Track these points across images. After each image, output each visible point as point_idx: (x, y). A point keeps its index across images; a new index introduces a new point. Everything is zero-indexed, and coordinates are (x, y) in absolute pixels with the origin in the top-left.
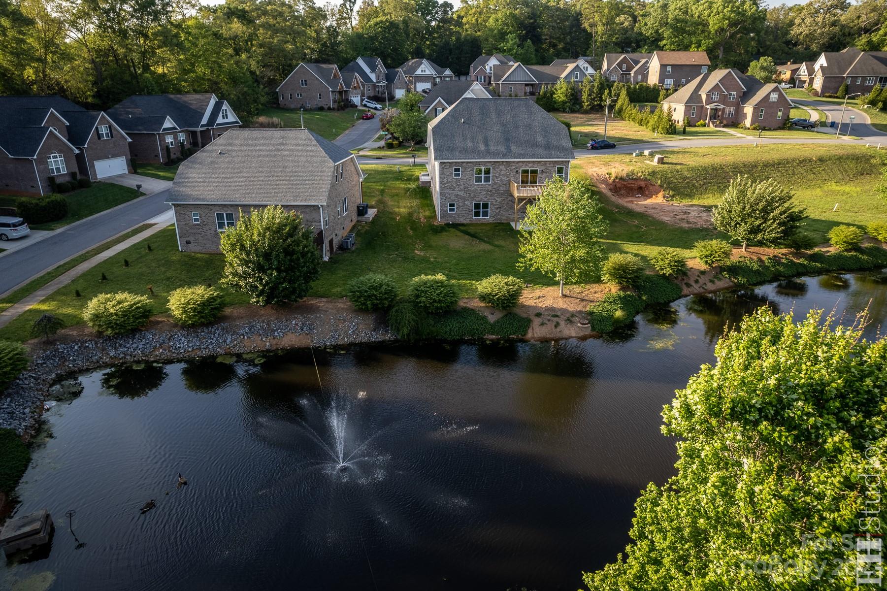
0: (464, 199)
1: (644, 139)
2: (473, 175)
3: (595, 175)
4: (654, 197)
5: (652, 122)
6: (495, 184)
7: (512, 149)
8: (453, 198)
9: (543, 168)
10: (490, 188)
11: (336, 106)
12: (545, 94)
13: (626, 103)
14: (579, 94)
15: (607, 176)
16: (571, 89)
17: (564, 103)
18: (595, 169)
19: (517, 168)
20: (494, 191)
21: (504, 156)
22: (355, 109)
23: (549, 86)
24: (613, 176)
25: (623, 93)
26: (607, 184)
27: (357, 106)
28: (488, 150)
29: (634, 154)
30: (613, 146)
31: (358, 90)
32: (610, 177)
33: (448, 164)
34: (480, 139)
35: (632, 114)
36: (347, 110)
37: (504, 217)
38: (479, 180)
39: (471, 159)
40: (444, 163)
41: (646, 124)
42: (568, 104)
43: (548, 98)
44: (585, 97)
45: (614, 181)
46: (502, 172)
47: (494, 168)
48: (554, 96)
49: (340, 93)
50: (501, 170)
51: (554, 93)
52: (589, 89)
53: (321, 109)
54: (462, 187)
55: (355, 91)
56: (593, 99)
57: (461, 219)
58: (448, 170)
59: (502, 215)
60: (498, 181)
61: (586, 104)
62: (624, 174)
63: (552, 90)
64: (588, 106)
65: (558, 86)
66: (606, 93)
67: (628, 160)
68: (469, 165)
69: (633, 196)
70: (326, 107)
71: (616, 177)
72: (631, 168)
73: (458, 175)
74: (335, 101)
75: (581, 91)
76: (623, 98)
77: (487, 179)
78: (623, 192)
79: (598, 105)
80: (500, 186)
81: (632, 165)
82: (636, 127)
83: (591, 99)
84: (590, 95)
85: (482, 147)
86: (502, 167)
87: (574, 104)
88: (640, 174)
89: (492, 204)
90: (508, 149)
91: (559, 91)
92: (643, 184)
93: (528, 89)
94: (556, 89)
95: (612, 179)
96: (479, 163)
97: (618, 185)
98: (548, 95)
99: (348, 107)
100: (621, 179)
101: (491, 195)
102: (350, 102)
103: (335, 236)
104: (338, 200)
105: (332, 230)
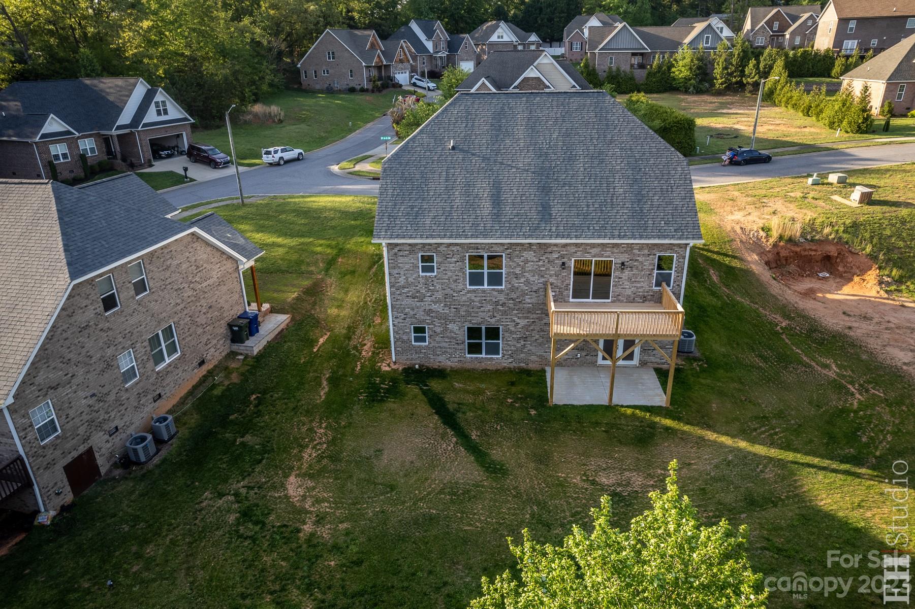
0: (445, 319)
1: (818, 143)
2: (462, 270)
3: (739, 231)
4: (856, 279)
5: (828, 112)
6: (513, 289)
7: (554, 212)
8: (421, 315)
9: (624, 258)
10: (502, 298)
11: (370, 87)
12: (660, 67)
13: (783, 80)
14: (709, 66)
15: (762, 233)
16: (698, 59)
17: (687, 79)
18: (738, 216)
19: (562, 257)
20: (511, 304)
21: (534, 231)
22: (399, 89)
23: (666, 56)
24: (775, 234)
25: (780, 64)
26: (761, 254)
27: (401, 86)
28: (497, 216)
29: (810, 181)
30: (767, 160)
31: (406, 64)
32: (767, 236)
33: (408, 248)
34: (483, 189)
35: (791, 97)
36: (385, 92)
37: (533, 358)
38: (476, 279)
39: (460, 237)
40: (397, 245)
41: (818, 115)
42: (693, 81)
43: (664, 73)
44: (718, 71)
45: (775, 245)
46: (529, 267)
47: (510, 257)
48: (673, 70)
49: (379, 68)
50: (526, 261)
51: (673, 66)
52: (725, 60)
53: (352, 90)
54: (439, 295)
55: (400, 65)
56: (731, 74)
57: (441, 358)
58: (406, 259)
59: (530, 353)
60: (520, 284)
61: (720, 81)
62: (796, 230)
63: (669, 62)
64: (722, 84)
65: (679, 56)
66: (751, 65)
67: (799, 194)
68: (455, 248)
69: (813, 275)
70: (358, 87)
71: (781, 238)
72: (809, 215)
73: (431, 269)
74: (370, 80)
75: (712, 63)
76: (778, 74)
77: (495, 279)
78: (792, 268)
79: (737, 83)
80: (524, 294)
81: (809, 207)
82: (799, 118)
83: (728, 74)
84: (726, 68)
85: (486, 207)
86: (529, 255)
87: (701, 81)
88: (827, 230)
89: (507, 330)
90: (545, 212)
91: (681, 63)
92: (832, 250)
93: (636, 61)
94: (675, 60)
95: (771, 240)
96: (476, 247)
97: (784, 253)
98: (665, 68)
99: (387, 87)
100: (790, 240)
101: (505, 313)
102: (392, 80)
103: (107, 437)
104: (123, 348)
105: (82, 433)
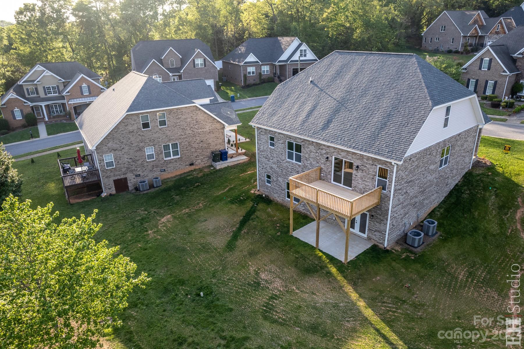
0: (277, 174)
2: (285, 148)
6: (305, 166)
7: (331, 125)
8: (269, 169)
9: (359, 163)
10: (300, 170)
19: (327, 153)
21: (314, 134)
28: (304, 122)
33: (264, 131)
34: (308, 106)
38: (290, 156)
40: (260, 128)
46: (312, 155)
47: (304, 147)
50: (311, 152)
53: (450, 52)
54: (275, 160)
57: (275, 195)
58: (264, 137)
60: (308, 164)
68: (282, 136)
70: (455, 50)
73: (273, 145)
74: (463, 45)
77: (298, 158)
85: (302, 117)
86: (312, 148)
96: (291, 137)
103: (134, 177)
104: (148, 145)
105: (124, 171)
